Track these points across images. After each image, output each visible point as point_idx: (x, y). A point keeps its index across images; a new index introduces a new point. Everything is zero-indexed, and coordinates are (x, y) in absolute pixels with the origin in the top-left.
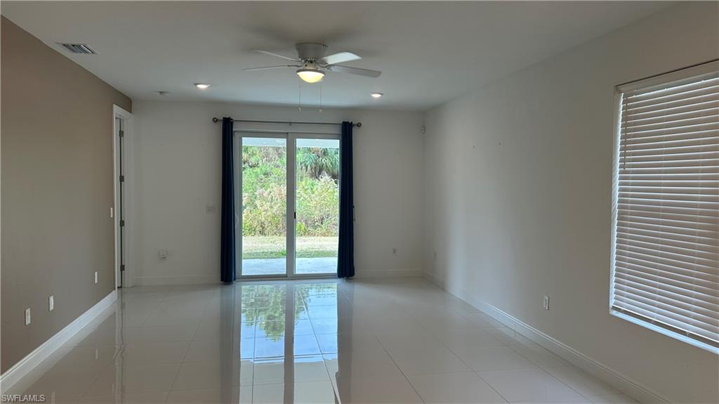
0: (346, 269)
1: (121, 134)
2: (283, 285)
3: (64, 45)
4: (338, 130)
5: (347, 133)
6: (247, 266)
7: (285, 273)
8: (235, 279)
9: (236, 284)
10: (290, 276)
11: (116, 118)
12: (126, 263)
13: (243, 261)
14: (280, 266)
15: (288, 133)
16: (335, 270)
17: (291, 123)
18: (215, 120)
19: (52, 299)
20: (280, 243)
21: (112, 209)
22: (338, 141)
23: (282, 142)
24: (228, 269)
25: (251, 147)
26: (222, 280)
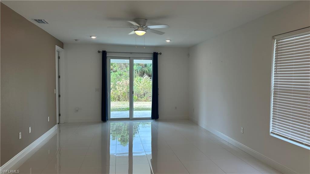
0: (155, 115)
1: (59, 58)
2: (128, 123)
3: (35, 20)
4: (152, 56)
5: (155, 57)
6: (113, 114)
7: (129, 117)
8: (107, 120)
9: (108, 122)
10: (131, 119)
11: (57, 51)
12: (61, 113)
13: (111, 112)
14: (126, 114)
15: (130, 57)
16: (150, 116)
17: (131, 53)
18: (99, 52)
19: (30, 128)
20: (127, 104)
21: (55, 90)
22: (152, 60)
23: (127, 61)
24: (104, 116)
25: (114, 63)
26: (102, 120)
